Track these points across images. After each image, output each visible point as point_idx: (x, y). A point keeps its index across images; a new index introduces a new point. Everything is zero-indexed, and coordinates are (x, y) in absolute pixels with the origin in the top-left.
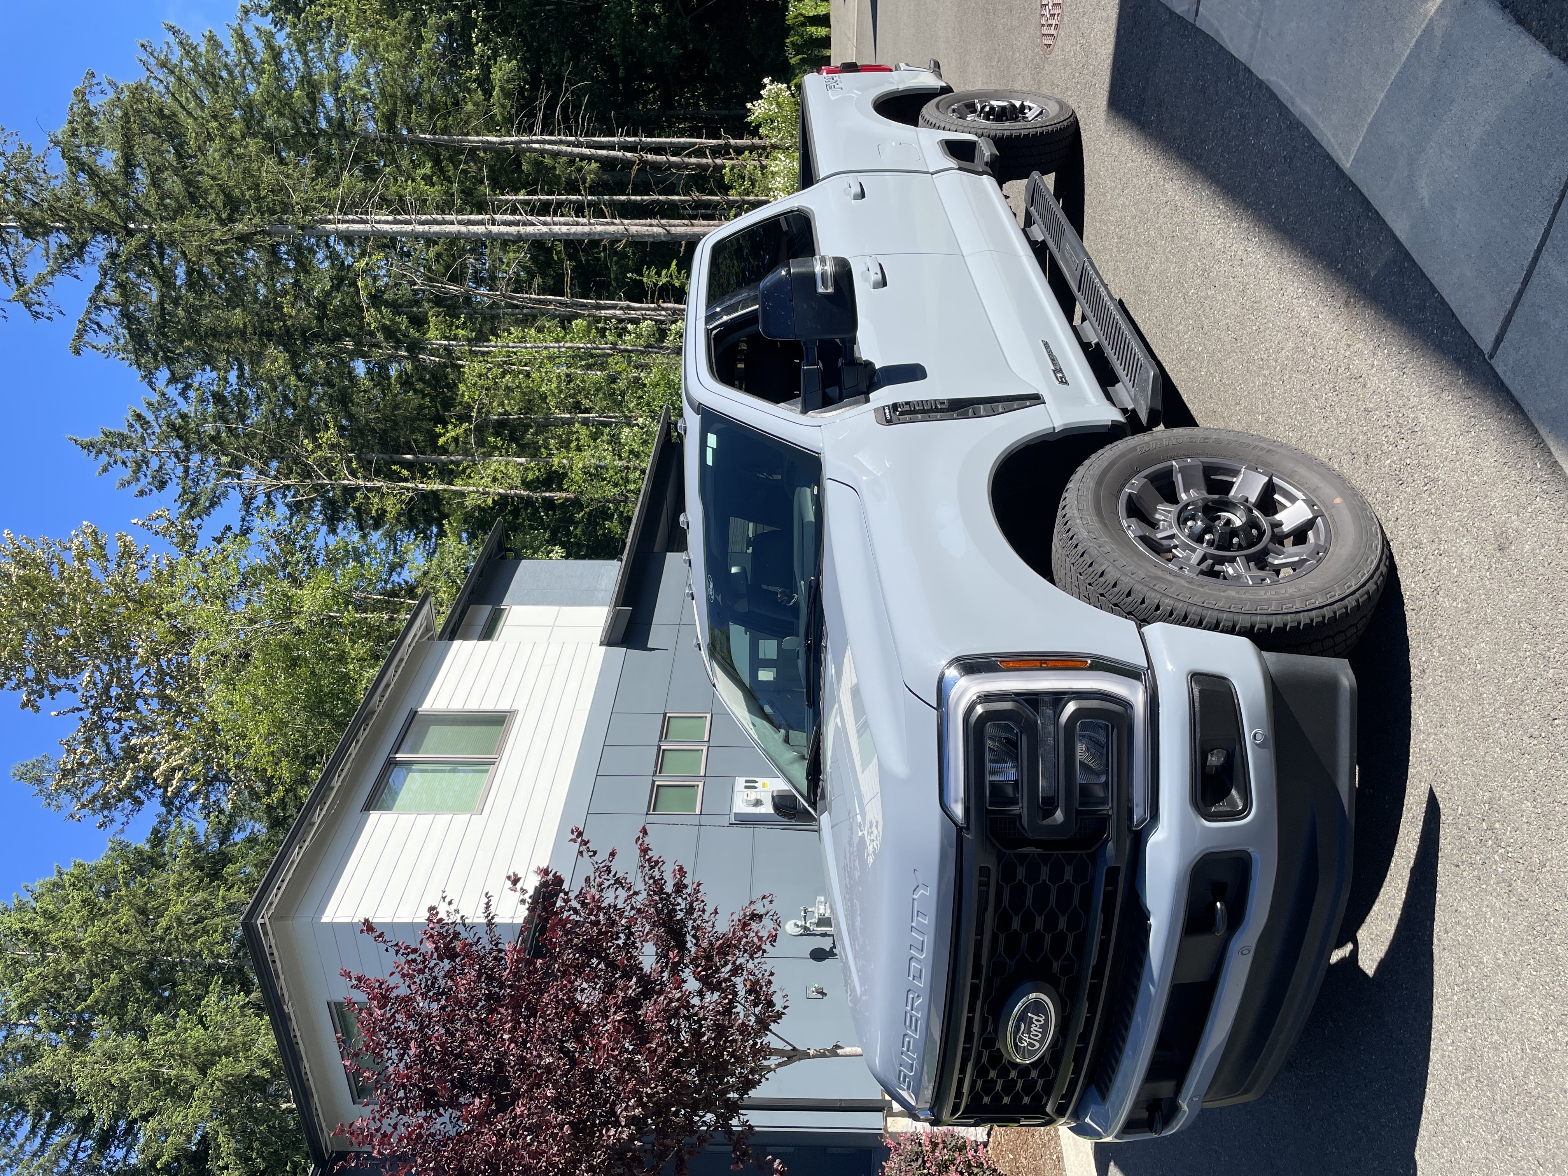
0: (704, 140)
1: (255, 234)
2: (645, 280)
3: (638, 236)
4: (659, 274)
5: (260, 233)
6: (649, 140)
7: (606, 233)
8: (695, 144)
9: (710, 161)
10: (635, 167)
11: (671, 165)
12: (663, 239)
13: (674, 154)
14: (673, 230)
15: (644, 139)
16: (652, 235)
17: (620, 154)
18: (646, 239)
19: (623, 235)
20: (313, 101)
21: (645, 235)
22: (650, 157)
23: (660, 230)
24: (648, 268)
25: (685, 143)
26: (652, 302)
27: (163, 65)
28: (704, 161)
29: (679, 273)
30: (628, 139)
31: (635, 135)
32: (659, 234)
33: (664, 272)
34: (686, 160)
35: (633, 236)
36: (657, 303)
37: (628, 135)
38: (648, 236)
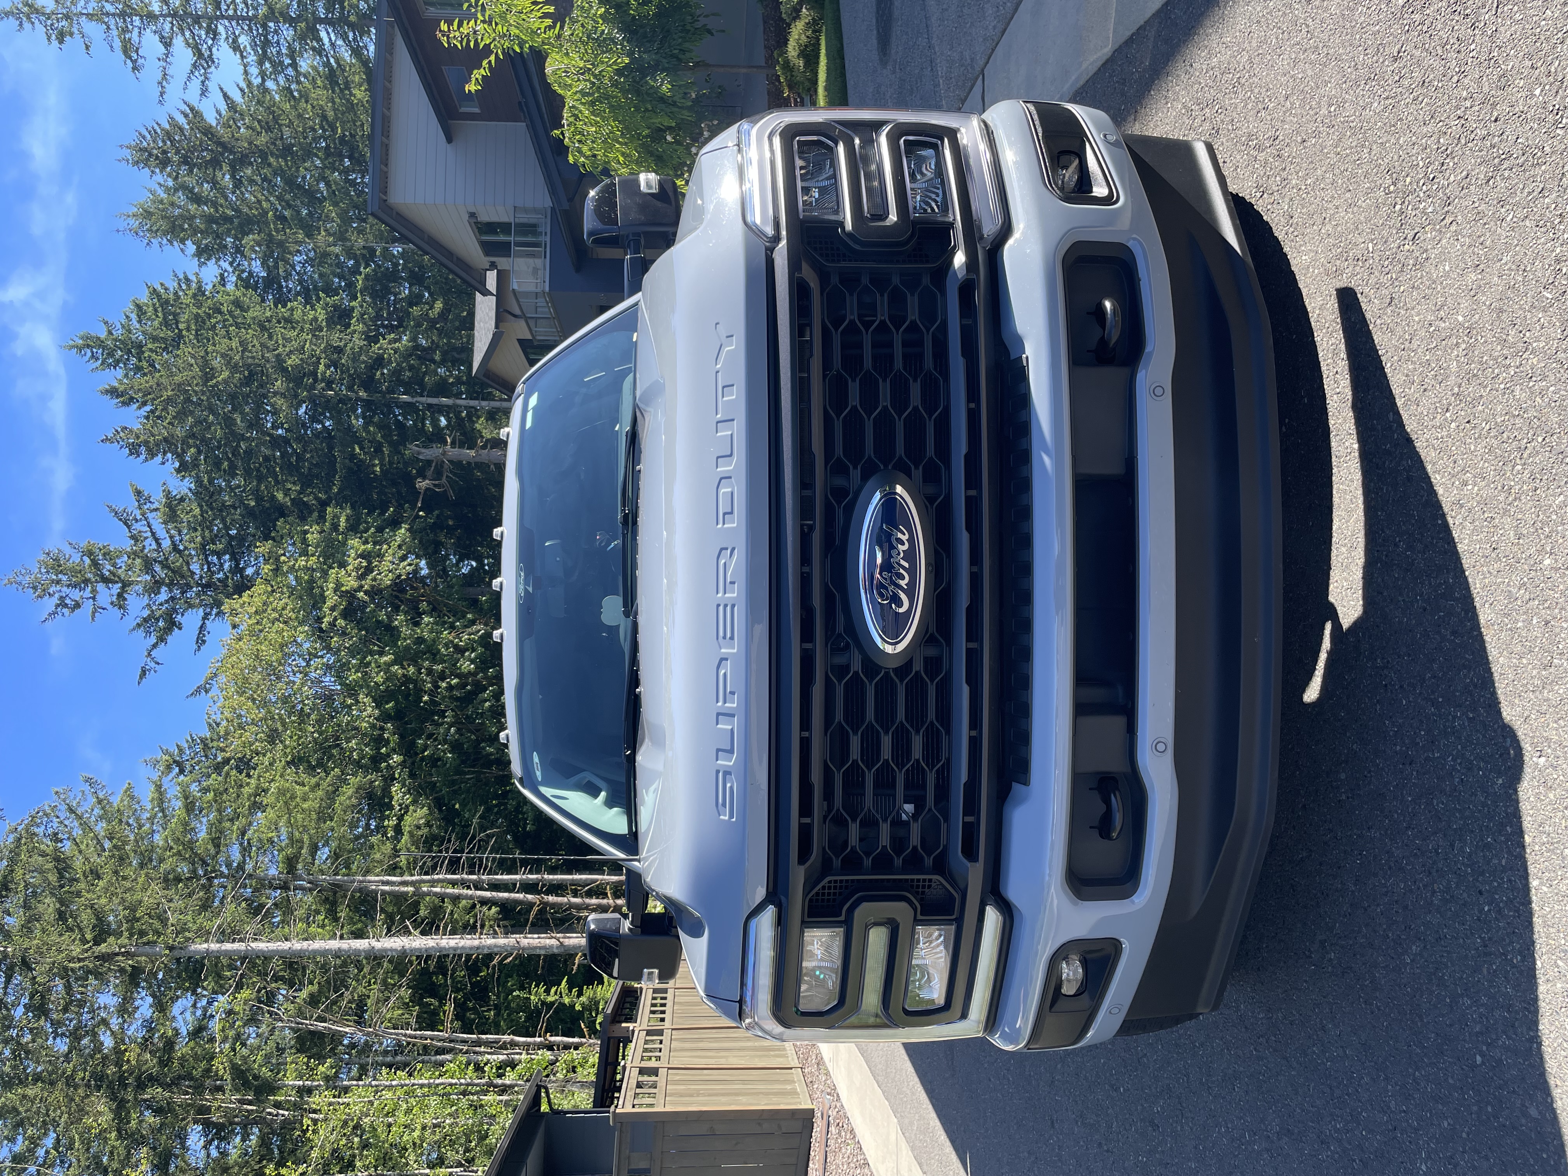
0: (606, 877)
1: (117, 954)
2: (532, 997)
3: (529, 948)
4: (548, 992)
5: (123, 954)
6: (551, 877)
7: (496, 946)
8: (596, 881)
9: (611, 901)
10: (535, 909)
11: (572, 906)
12: (556, 951)
13: (575, 894)
14: (567, 942)
15: (546, 876)
16: (544, 948)
17: (520, 896)
18: (538, 952)
19: (513, 948)
20: (217, 846)
21: (536, 948)
22: (551, 899)
23: (553, 942)
24: (537, 986)
25: (586, 880)
26: (540, 1036)
27: (71, 810)
28: (605, 901)
29: (570, 991)
30: (530, 876)
31: (537, 873)
32: (551, 947)
33: (553, 990)
34: (587, 901)
35: (524, 949)
36: (545, 1036)
37: (531, 872)
38: (540, 948)
